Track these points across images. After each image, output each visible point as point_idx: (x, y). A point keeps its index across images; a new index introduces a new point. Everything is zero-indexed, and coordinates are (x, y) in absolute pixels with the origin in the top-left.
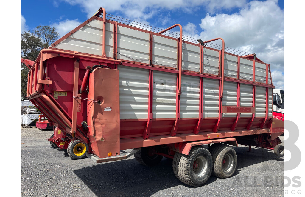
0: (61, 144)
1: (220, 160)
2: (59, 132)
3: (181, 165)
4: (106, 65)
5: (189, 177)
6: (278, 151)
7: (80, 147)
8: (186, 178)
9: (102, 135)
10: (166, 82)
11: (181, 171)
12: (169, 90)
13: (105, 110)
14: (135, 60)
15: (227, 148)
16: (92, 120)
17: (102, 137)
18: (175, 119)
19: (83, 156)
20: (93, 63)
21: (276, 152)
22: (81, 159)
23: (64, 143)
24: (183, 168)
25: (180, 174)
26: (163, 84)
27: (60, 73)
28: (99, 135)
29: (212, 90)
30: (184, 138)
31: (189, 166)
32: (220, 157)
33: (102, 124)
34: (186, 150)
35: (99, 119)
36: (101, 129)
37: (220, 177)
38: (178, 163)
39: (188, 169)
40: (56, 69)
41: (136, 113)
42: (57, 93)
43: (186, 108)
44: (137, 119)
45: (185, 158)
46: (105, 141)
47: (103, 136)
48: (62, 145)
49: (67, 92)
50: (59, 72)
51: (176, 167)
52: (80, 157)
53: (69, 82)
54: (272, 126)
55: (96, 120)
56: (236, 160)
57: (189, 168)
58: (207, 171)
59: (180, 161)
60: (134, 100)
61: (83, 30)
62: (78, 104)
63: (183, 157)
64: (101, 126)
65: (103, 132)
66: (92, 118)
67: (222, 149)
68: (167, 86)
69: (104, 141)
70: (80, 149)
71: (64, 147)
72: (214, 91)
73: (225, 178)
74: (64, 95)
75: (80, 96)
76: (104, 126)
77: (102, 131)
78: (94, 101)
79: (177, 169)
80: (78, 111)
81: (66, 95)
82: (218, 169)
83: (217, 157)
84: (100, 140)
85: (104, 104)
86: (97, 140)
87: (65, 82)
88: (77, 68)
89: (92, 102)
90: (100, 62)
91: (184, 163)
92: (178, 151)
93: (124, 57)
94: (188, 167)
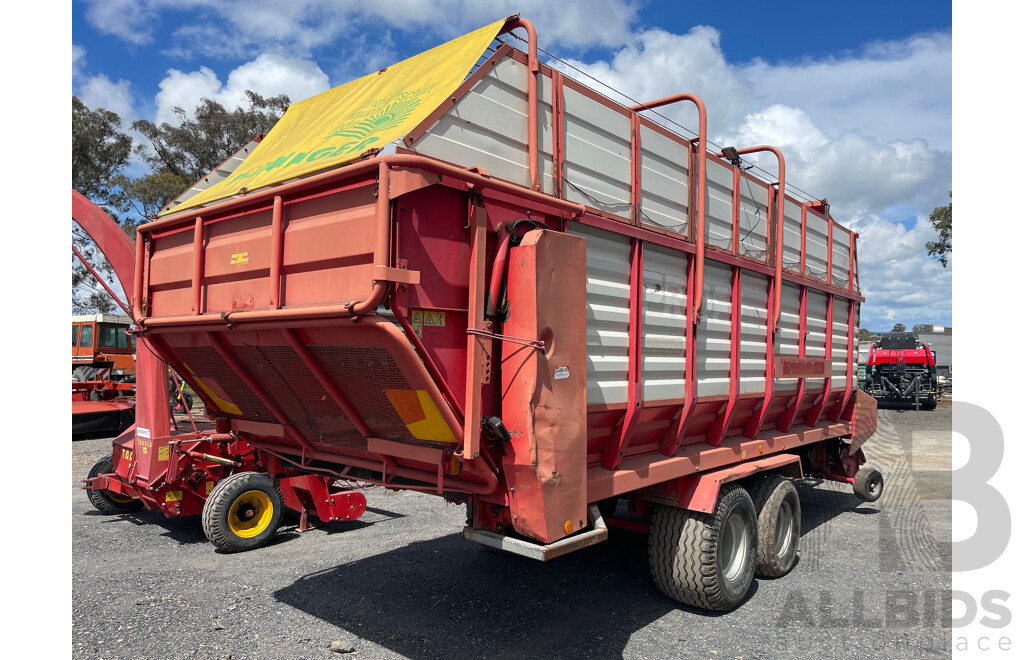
0: (168, 499)
1: (770, 522)
2: (160, 451)
3: (689, 548)
4: (542, 220)
5: (715, 584)
6: (866, 488)
7: (249, 506)
8: (705, 586)
9: (553, 461)
10: (667, 280)
11: (690, 563)
12: (673, 306)
13: (556, 377)
14: (600, 206)
15: (784, 486)
16: (529, 412)
17: (553, 469)
18: (683, 400)
19: (261, 538)
20: (514, 213)
21: (861, 488)
22: (256, 548)
23: (181, 493)
24: (697, 554)
25: (683, 574)
26: (658, 288)
27: (427, 242)
28: (547, 462)
29: (754, 308)
30: (696, 461)
31: (714, 546)
32: (771, 513)
33: (552, 425)
34: (704, 498)
35: (546, 407)
36: (551, 441)
37: (766, 573)
38: (674, 543)
39: (713, 558)
40: (416, 228)
41: (602, 384)
42: (420, 313)
43: (705, 364)
44: (605, 405)
45: (700, 523)
46: (561, 482)
47: (556, 466)
48: (173, 502)
49: (444, 314)
50: (423, 240)
51: (667, 553)
52: (252, 544)
53: (451, 278)
54: (855, 416)
55: (539, 410)
56: (799, 519)
57: (715, 554)
58: (748, 559)
59: (683, 534)
60: (598, 338)
61: (480, 93)
62: (485, 356)
63: (692, 521)
64: (552, 432)
65: (556, 451)
66: (529, 405)
67: (771, 487)
68: (667, 294)
69: (557, 481)
70: (250, 513)
71: (181, 508)
72: (757, 312)
73: (778, 578)
74: (438, 324)
75: (489, 329)
76: (556, 429)
77: (552, 447)
78: (535, 345)
79: (672, 561)
80: (485, 382)
81: (443, 324)
82: (765, 551)
83: (762, 515)
84: (550, 481)
85: (554, 354)
86: (543, 480)
87: (441, 278)
88: (481, 228)
89: (530, 349)
90: (529, 209)
91: (699, 538)
92: (675, 504)
93: (577, 193)
94: (713, 552)
